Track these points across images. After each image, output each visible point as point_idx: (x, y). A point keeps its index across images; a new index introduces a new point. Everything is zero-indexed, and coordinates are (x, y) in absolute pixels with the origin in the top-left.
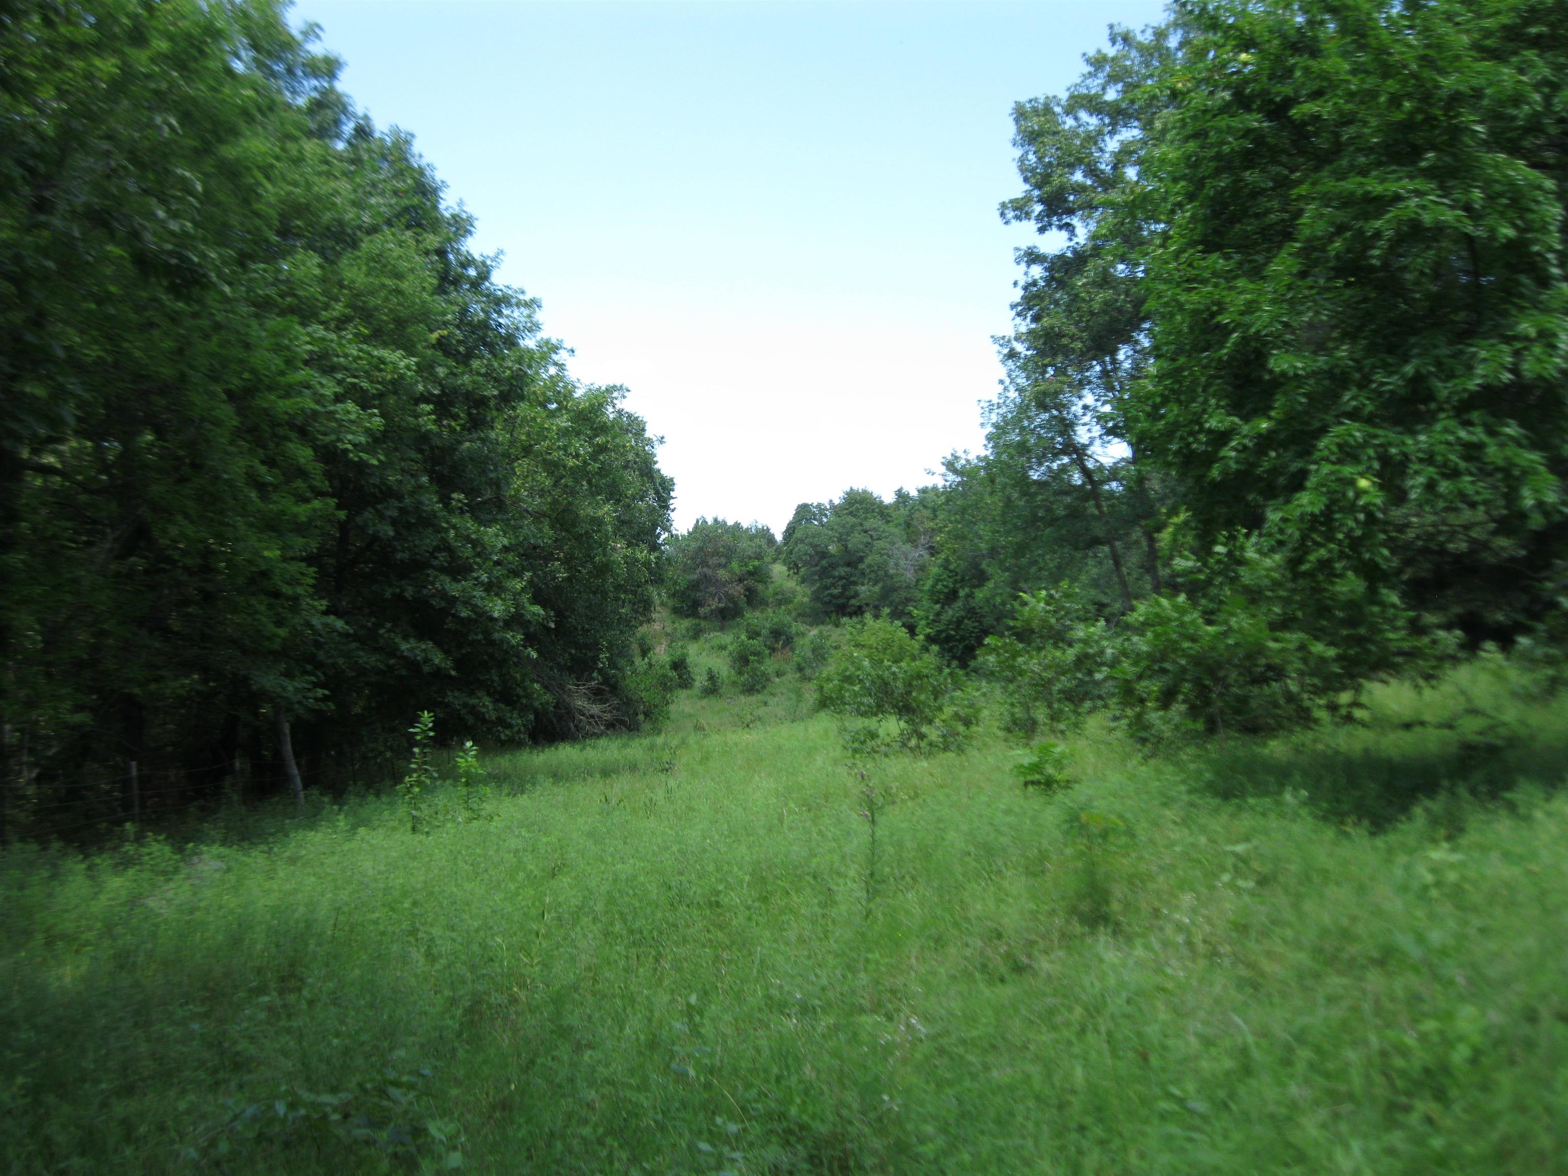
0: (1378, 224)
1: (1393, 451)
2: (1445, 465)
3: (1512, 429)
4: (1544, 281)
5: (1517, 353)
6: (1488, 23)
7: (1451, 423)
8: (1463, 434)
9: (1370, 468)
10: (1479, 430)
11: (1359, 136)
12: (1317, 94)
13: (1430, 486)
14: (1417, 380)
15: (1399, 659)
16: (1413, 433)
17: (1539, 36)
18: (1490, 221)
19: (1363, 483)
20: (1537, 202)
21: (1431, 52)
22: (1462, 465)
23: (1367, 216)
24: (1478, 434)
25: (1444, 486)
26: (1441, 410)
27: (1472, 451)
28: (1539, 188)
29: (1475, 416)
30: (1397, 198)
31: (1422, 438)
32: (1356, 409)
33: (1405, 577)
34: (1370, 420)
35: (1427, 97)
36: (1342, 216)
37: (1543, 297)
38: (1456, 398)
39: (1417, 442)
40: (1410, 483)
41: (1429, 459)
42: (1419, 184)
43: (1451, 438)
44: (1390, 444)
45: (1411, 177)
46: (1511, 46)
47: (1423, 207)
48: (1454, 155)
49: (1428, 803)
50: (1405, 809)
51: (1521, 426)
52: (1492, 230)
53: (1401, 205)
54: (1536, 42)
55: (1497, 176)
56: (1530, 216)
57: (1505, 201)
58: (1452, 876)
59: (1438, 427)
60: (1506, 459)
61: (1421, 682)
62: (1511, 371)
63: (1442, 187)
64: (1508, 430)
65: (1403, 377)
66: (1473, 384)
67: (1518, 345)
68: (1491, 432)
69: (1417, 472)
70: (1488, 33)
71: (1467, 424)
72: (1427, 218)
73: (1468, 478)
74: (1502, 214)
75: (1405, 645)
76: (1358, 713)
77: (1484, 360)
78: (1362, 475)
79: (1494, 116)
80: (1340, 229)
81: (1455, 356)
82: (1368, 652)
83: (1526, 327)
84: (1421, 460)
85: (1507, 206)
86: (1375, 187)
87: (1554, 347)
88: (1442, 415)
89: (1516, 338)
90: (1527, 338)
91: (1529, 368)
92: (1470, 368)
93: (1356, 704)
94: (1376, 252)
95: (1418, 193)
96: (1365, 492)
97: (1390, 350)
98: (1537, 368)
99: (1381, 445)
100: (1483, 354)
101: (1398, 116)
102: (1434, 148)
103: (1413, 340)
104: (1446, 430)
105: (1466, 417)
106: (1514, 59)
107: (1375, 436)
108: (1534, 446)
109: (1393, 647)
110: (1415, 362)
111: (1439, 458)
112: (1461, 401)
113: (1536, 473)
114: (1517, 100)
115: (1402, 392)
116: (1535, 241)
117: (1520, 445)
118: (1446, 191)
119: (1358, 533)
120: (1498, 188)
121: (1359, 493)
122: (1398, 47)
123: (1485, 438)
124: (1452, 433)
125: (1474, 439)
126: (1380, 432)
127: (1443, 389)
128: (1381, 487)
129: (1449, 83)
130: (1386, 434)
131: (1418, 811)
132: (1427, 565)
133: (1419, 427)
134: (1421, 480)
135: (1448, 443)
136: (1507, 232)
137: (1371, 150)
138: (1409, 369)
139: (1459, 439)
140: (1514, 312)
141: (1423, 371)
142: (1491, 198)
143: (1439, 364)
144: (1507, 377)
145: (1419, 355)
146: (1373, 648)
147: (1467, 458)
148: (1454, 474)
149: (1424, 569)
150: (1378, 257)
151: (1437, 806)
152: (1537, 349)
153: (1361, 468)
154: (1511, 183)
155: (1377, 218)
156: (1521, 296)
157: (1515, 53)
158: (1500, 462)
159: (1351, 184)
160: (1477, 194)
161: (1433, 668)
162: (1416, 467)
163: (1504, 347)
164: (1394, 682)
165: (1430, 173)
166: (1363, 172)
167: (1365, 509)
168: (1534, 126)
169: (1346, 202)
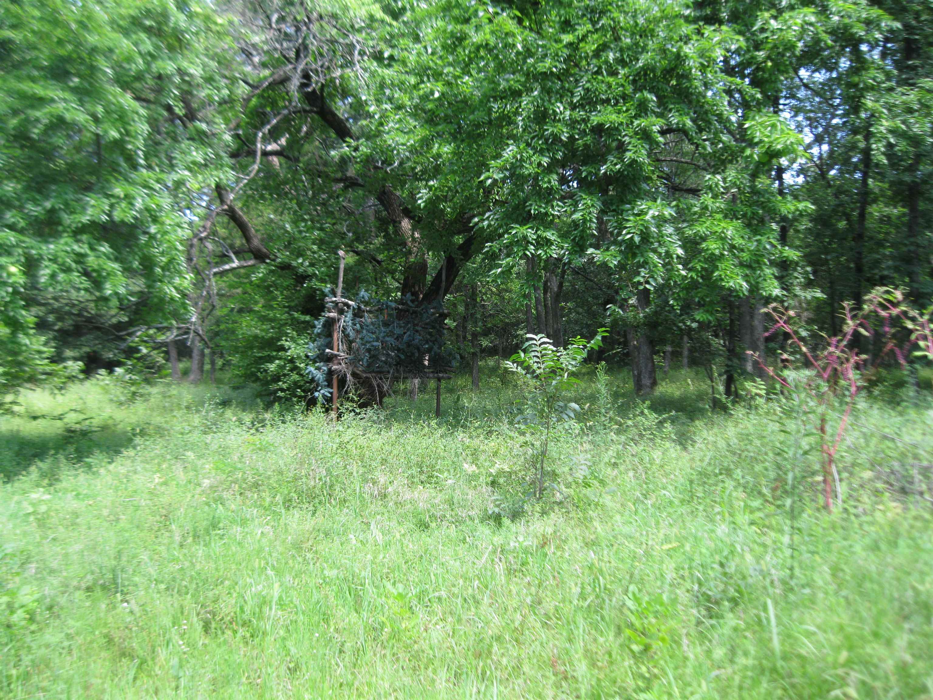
0: (38, 114)
1: (34, 252)
2: (63, 264)
3: (105, 248)
4: (135, 167)
5: (112, 206)
6: (123, 11)
7: (69, 240)
8: (76, 247)
9: (18, 261)
10: (86, 246)
11: (37, 58)
12: (14, 27)
13: (53, 276)
14: (52, 211)
15: (43, 377)
16: (47, 242)
17: (151, 27)
18: (106, 126)
19: (13, 269)
20: (134, 121)
21: (84, 20)
22: (74, 265)
23: (32, 107)
24: (84, 249)
25: (62, 277)
26: (65, 231)
27: (80, 258)
28: (137, 113)
29: (84, 237)
30: (53, 101)
31: (52, 246)
32: (14, 223)
33: (56, 328)
34: (21, 231)
35: (78, 44)
36: (17, 104)
37: (133, 176)
38: (74, 225)
39: (48, 249)
40: (42, 272)
41: (54, 260)
42: (67, 95)
43: (68, 249)
44: (32, 248)
45: (63, 90)
46: (134, 28)
47: (67, 110)
48: (91, 84)
49: (40, 464)
50: (26, 468)
51: (111, 247)
52: (106, 132)
53: (54, 105)
54: (148, 30)
55: (114, 100)
56: (129, 128)
57: (116, 116)
58: (43, 508)
59: (62, 241)
60: (99, 265)
61: (56, 391)
62: (108, 215)
63: (80, 100)
64: (102, 249)
65: (44, 209)
66: (85, 219)
67: (113, 201)
68: (92, 249)
69: (47, 267)
70: (123, 18)
71: (78, 241)
72: (68, 116)
73: (76, 274)
74: (113, 124)
75: (48, 369)
76: (16, 408)
77: (93, 206)
78: (13, 264)
79: (117, 66)
80: (15, 112)
81: (78, 200)
82: (24, 371)
83: (119, 191)
84: (50, 260)
85: (117, 120)
86: (39, 90)
87: (132, 204)
88: (65, 235)
89: (112, 196)
90: (118, 197)
91: (117, 215)
92: (84, 209)
93: (14, 403)
94: (36, 131)
95: (65, 100)
96: (14, 275)
97: (39, 192)
98: (122, 215)
99: (27, 248)
100: (93, 202)
101: (62, 52)
102: (79, 76)
103: (54, 187)
104: (66, 244)
105: (79, 237)
106: (134, 37)
107: (24, 242)
108: (116, 260)
109: (40, 369)
110: (52, 200)
111: (60, 260)
112: (77, 228)
113: (116, 275)
114: (130, 59)
115: (42, 217)
116: (130, 142)
117: (109, 259)
118: (82, 103)
119: (8, 299)
120: (113, 107)
121: (10, 275)
122: (65, 11)
123: (88, 252)
124: (70, 246)
125: (82, 251)
126: (27, 239)
127: (67, 219)
128: (25, 273)
129: (92, 39)
130: (29, 241)
131: (33, 468)
132: (71, 322)
133: (51, 240)
134: (48, 271)
135: (67, 252)
136: (114, 134)
137: (42, 68)
138: (48, 205)
139: (73, 250)
140: (113, 181)
141: (57, 207)
142: (107, 112)
143: (67, 204)
144: (104, 218)
145: (56, 197)
146: (27, 369)
147: (77, 262)
148: (67, 270)
149: (68, 324)
150: (38, 134)
151: (44, 465)
152: (124, 205)
153: (13, 260)
154: (121, 107)
155: (38, 110)
156: (120, 173)
157: (135, 33)
158: (96, 267)
159: (27, 87)
160: (100, 110)
161: (64, 383)
162: (47, 263)
163: (105, 200)
164: (38, 390)
165: (75, 90)
166: (33, 80)
167: (12, 285)
168: (139, 77)
169: (23, 96)
